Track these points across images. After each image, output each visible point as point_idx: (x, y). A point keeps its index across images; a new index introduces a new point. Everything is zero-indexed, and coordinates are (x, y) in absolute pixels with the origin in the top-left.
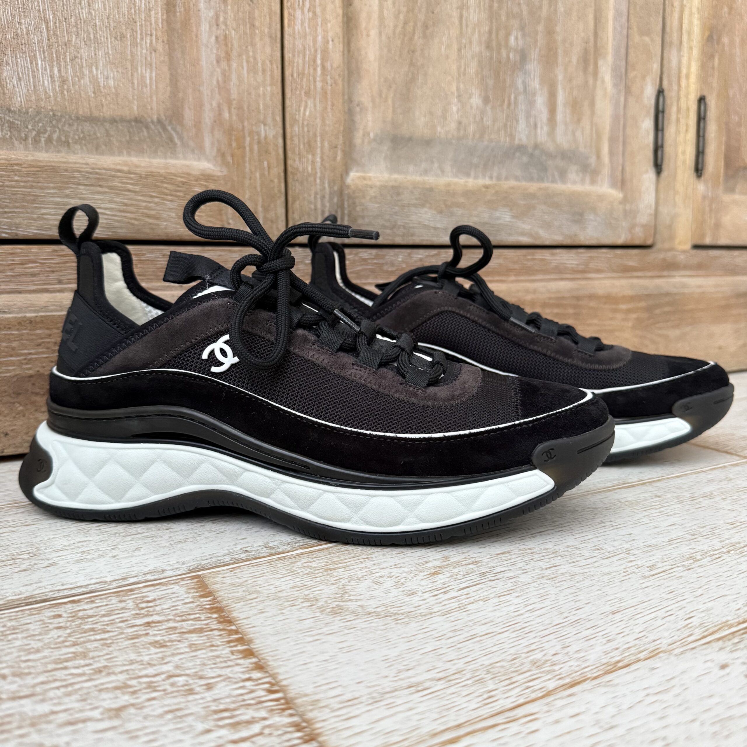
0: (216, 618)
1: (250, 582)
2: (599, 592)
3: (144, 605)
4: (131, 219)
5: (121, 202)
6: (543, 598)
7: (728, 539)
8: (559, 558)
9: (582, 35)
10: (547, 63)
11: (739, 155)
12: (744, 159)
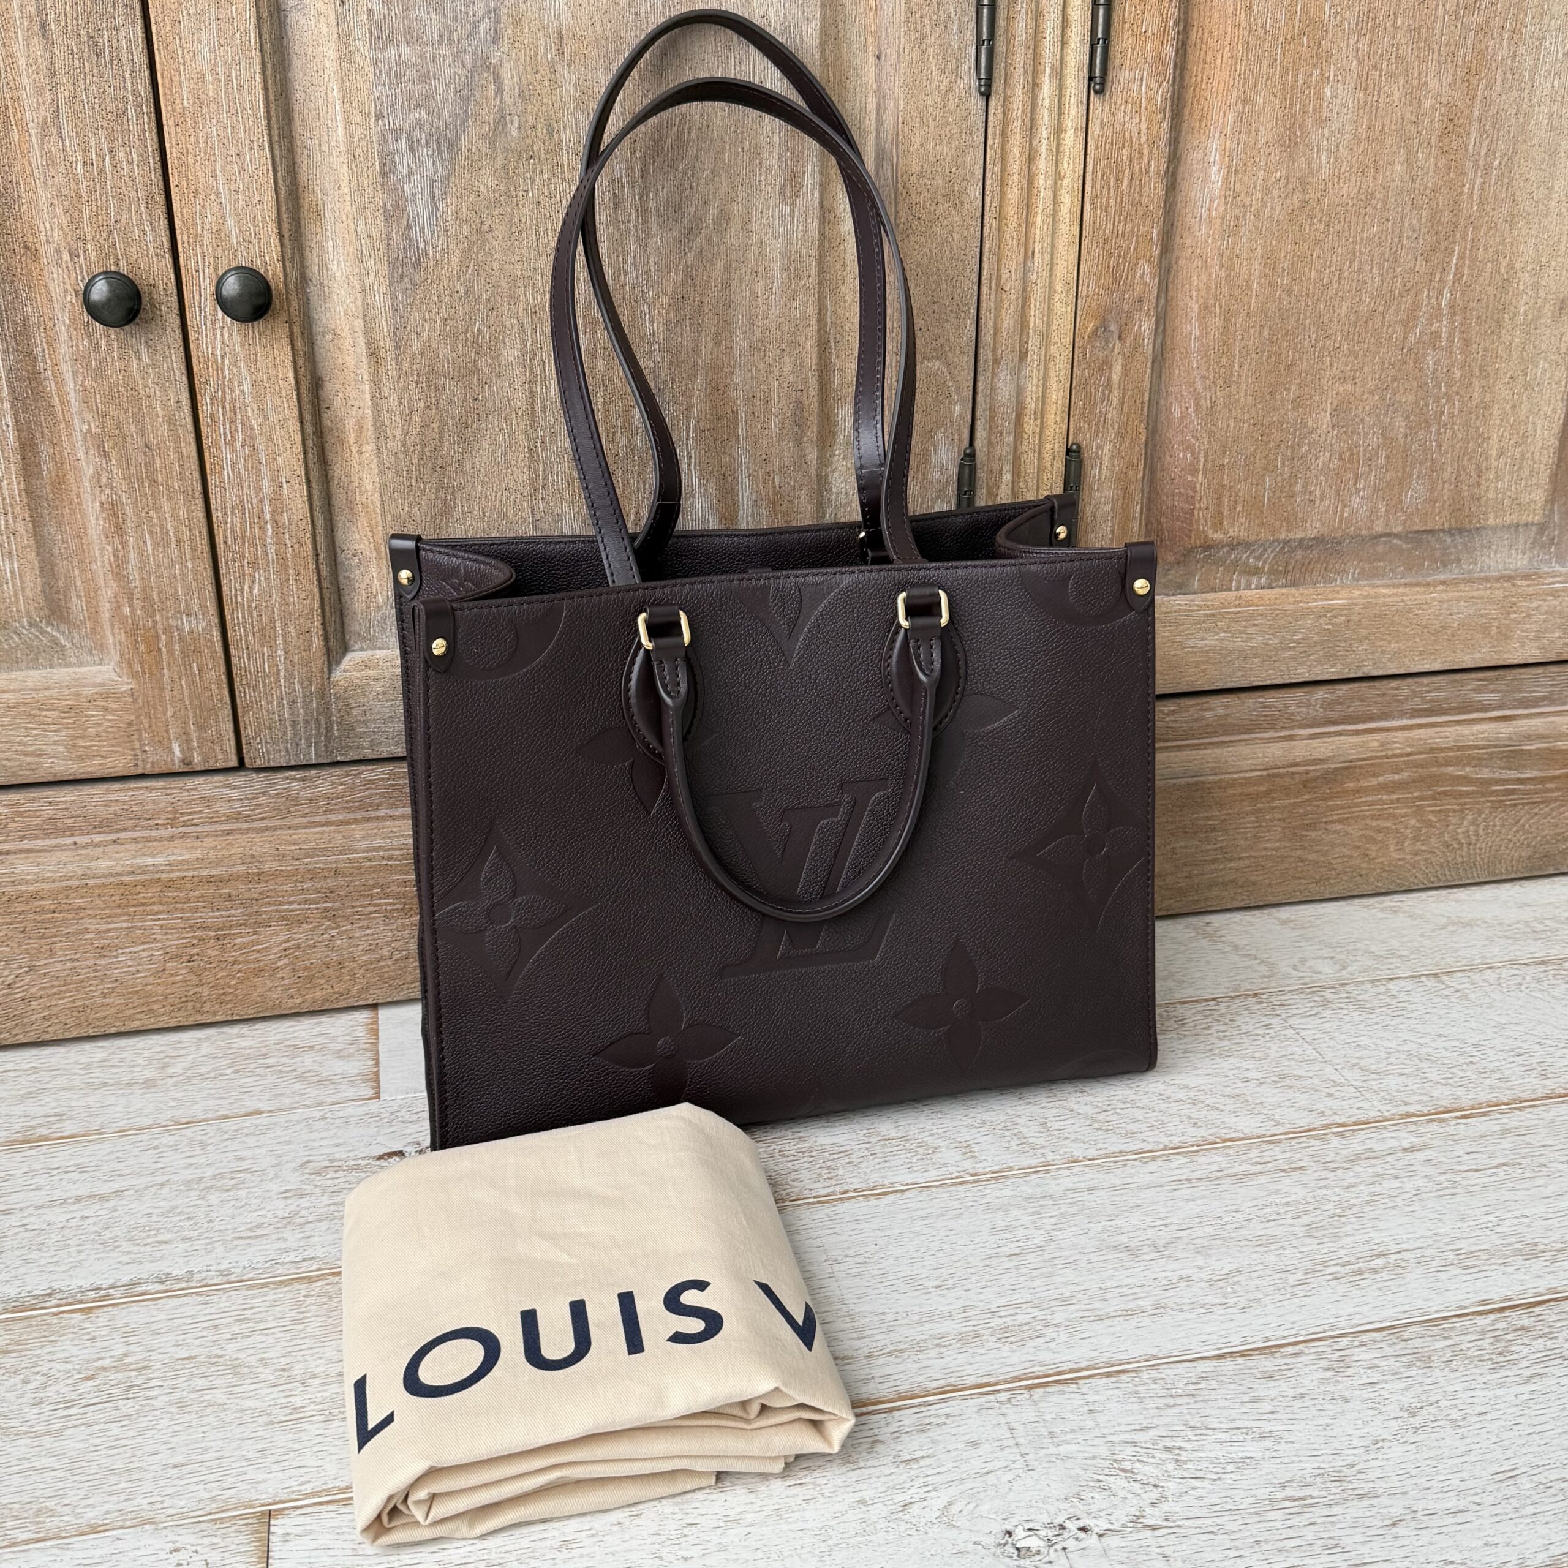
9: (791, 378)
10: (716, 440)
11: (1191, 525)
12: (1204, 531)
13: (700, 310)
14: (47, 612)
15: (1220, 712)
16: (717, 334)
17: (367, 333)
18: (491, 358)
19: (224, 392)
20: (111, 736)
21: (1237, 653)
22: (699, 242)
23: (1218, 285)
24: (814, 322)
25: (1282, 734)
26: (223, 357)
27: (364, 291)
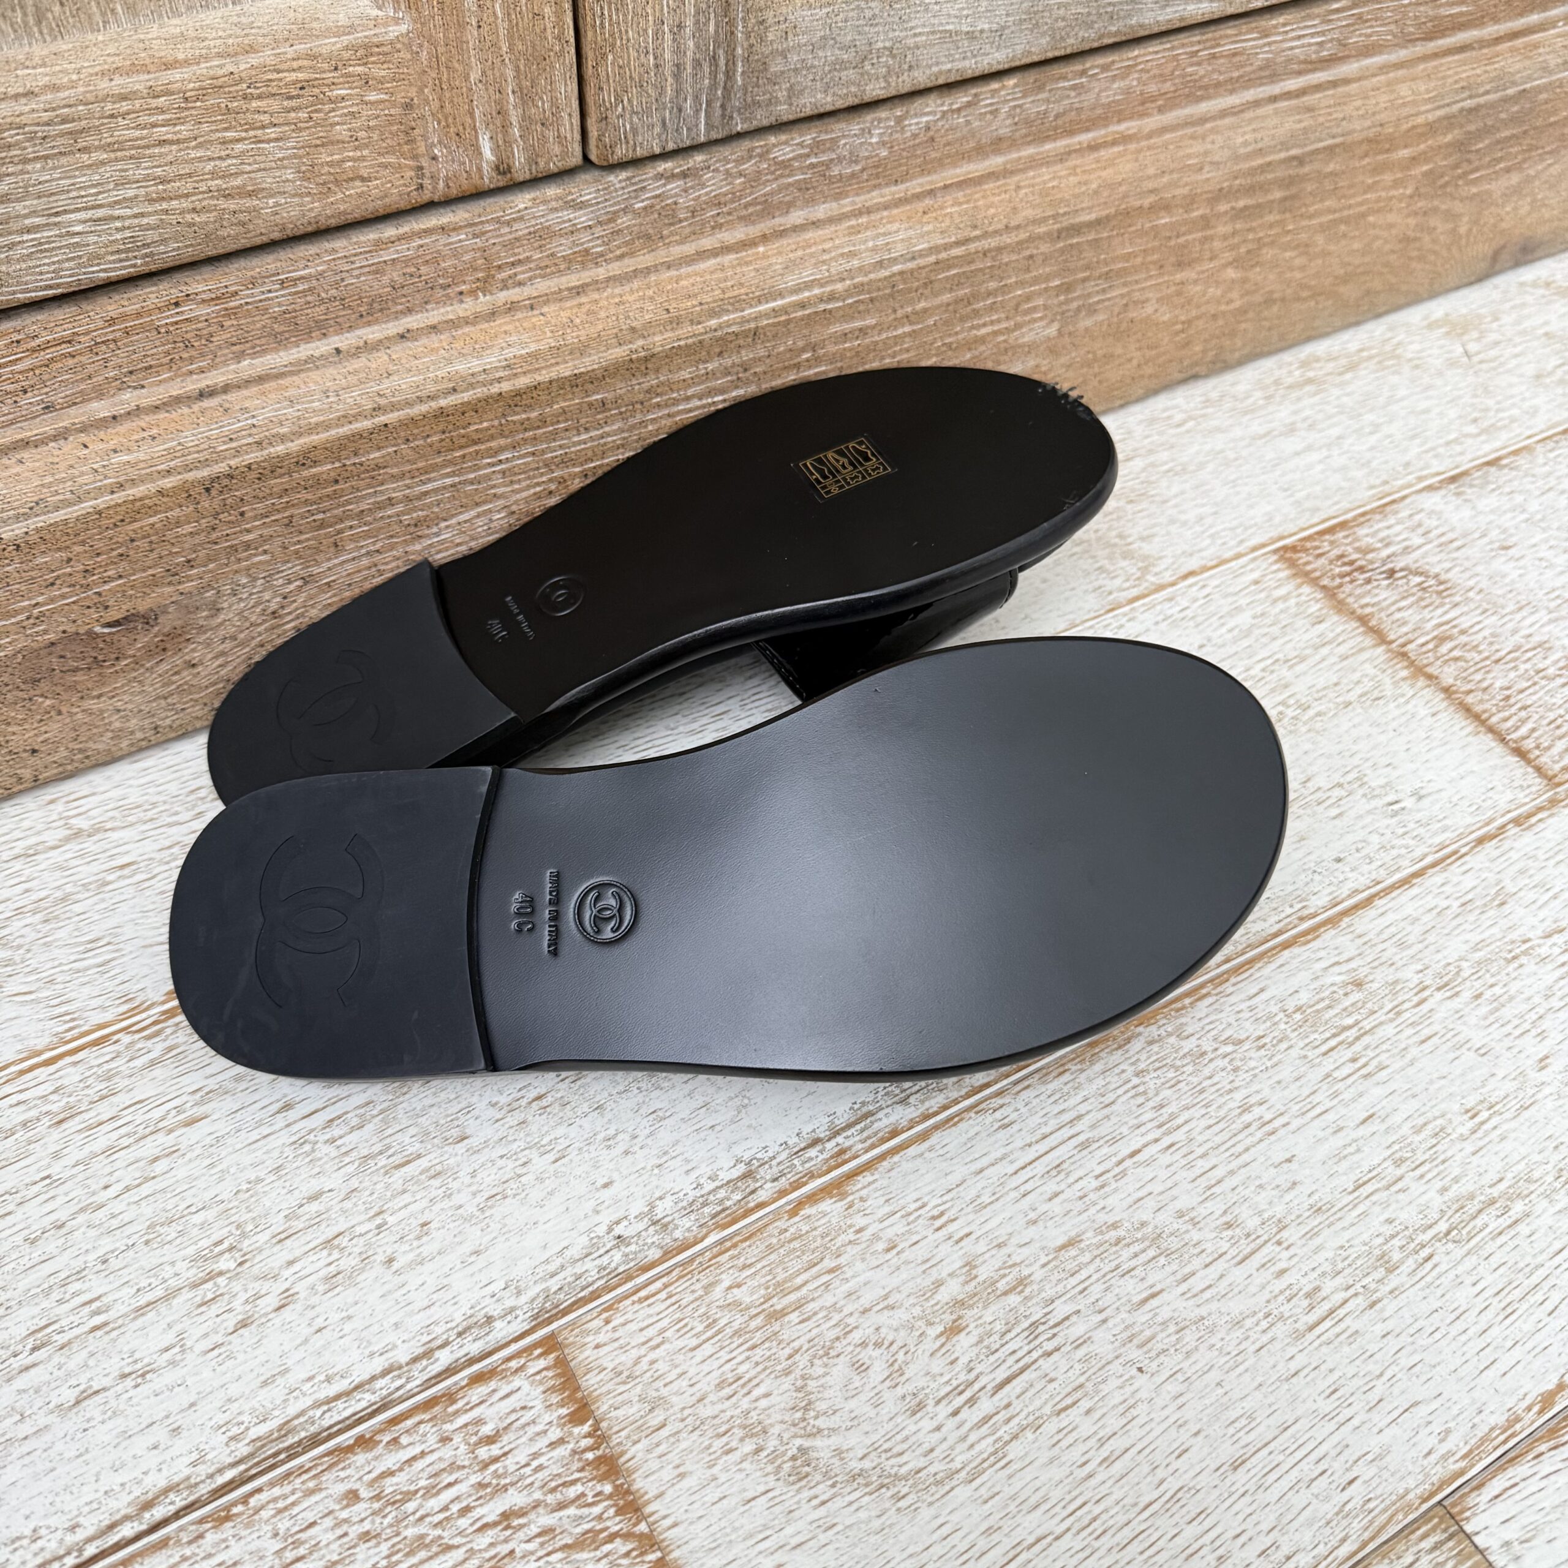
0: (610, 1497)
1: (644, 1364)
2: (1220, 1391)
3: (483, 1453)
6: (1129, 1416)
7: (1456, 1180)
8: (1162, 1260)
20: (376, 136)
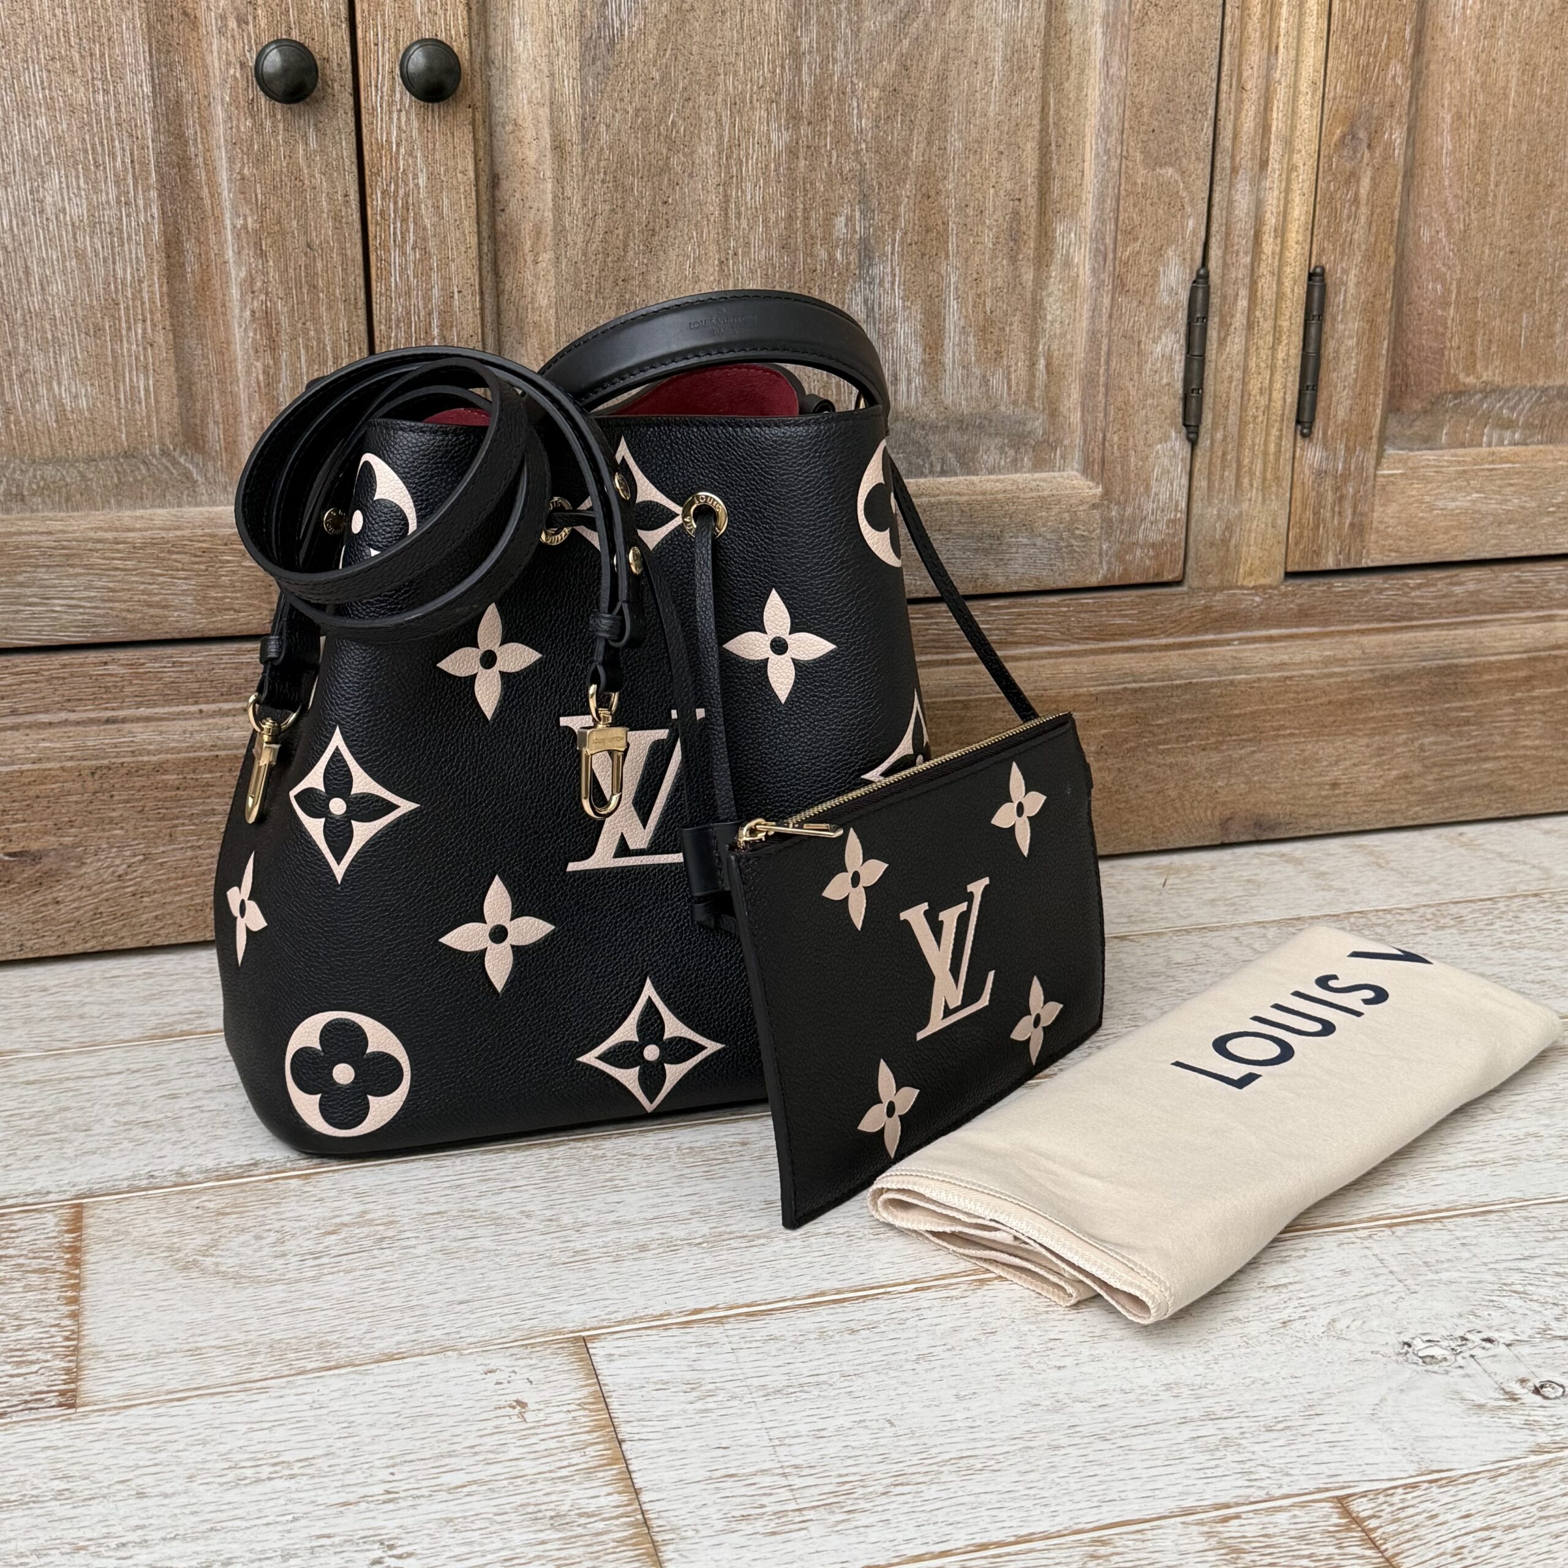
0: (67, 1259)
1: (127, 1219)
4: (122, 610)
5: (103, 587)
9: (1009, 186)
10: (923, 255)
11: (1441, 366)
12: (1455, 375)
13: (913, 106)
14: (181, 438)
15: (1471, 587)
16: (930, 132)
17: (553, 123)
18: (685, 155)
19: (397, 185)
20: (246, 586)
21: (1491, 518)
22: (916, 27)
23: (1473, 92)
24: (1036, 121)
25: (1541, 614)
26: (398, 145)
27: (552, 75)
